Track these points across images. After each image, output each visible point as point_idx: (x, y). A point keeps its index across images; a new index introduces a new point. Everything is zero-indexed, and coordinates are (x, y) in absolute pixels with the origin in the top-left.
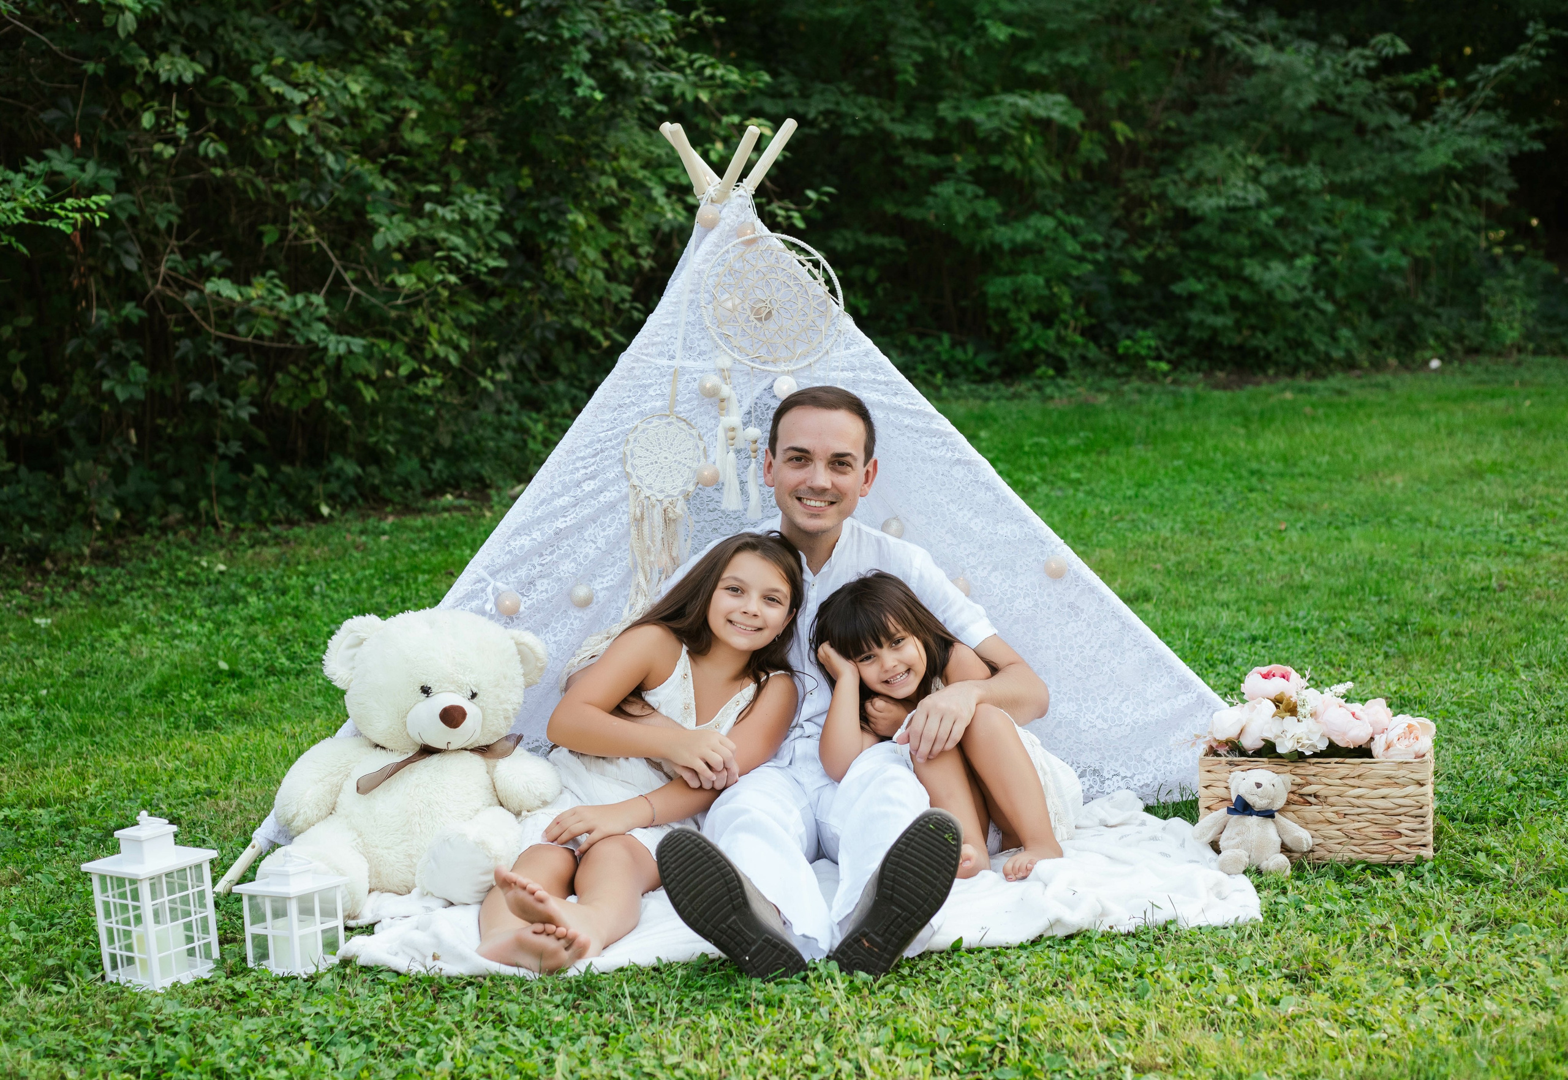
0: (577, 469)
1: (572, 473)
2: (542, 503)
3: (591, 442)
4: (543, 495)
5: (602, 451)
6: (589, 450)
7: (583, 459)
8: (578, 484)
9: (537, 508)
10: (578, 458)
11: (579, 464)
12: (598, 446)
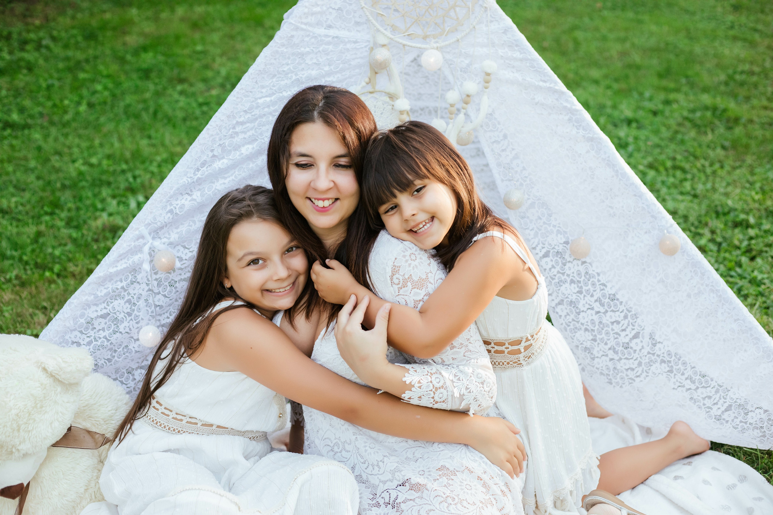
0: (237, 133)
1: (232, 137)
2: (203, 164)
3: (251, 108)
4: (204, 158)
5: (261, 116)
6: (249, 115)
7: (242, 123)
8: (237, 148)
9: (198, 170)
10: (238, 123)
11: (238, 129)
12: (257, 112)
